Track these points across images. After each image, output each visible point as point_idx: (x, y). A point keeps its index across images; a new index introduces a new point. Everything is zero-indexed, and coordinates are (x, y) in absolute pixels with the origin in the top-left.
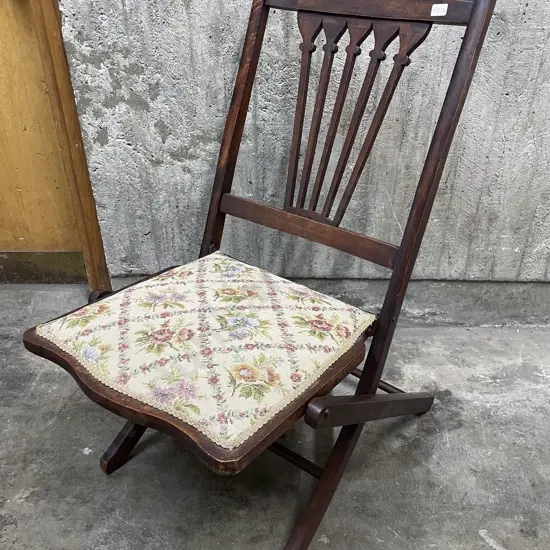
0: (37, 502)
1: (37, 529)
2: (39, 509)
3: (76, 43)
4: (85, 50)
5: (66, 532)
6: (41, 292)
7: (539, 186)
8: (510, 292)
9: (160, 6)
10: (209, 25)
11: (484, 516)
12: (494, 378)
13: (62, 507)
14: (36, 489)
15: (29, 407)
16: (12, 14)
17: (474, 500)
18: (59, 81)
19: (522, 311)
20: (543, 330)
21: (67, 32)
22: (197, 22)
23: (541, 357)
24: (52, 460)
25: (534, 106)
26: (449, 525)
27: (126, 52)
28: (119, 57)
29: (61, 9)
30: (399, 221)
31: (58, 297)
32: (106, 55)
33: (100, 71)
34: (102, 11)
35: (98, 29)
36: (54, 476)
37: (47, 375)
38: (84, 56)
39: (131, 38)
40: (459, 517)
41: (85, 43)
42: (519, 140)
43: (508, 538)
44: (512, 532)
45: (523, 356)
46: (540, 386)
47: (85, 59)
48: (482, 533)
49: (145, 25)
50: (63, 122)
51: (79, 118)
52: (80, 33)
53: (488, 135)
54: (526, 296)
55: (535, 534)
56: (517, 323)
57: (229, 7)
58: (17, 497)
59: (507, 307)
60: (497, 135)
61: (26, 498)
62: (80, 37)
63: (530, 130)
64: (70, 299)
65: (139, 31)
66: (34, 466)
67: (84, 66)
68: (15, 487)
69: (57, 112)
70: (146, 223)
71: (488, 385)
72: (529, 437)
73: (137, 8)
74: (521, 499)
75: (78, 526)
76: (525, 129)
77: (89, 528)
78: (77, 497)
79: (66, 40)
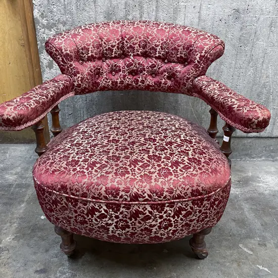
0: (18, 241)
1: (20, 252)
2: (20, 243)
3: (40, 19)
4: (45, 22)
5: (35, 253)
6: (13, 148)
7: (256, 90)
8: (244, 143)
9: (82, 2)
10: (105, 11)
11: (241, 239)
12: (239, 181)
13: (32, 242)
14: (18, 235)
15: (11, 199)
16: (7, 7)
17: (235, 232)
18: (30, 37)
19: (250, 152)
20: (260, 161)
21: (36, 13)
22: (99, 10)
23: (260, 172)
24: (25, 221)
25: (253, 52)
26: (225, 243)
27: (64, 24)
28: (61, 26)
29: (34, 2)
30: (193, 107)
31: (22, 150)
32: (54, 25)
33: (51, 33)
34: (54, 4)
35: (51, 12)
36: (26, 229)
37: (19, 185)
38: (43, 25)
39: (67, 16)
40: (229, 239)
41: (45, 19)
42: (246, 68)
43: (253, 247)
44: (254, 244)
45: (251, 172)
46: (261, 184)
47: (44, 27)
48: (241, 246)
49: (74, 11)
50: (31, 59)
51: (40, 55)
52: (42, 14)
53: (233, 65)
54: (251, 144)
55: (265, 245)
56: (247, 158)
57: (114, 3)
58: (8, 238)
59: (242, 150)
60: (237, 66)
61: (13, 239)
62: (42, 16)
63: (251, 63)
64: (28, 150)
65: (71, 14)
66: (15, 225)
67: (44, 30)
68: (6, 234)
69: (28, 53)
70: (70, 109)
71: (236, 184)
72: (258, 205)
73: (71, 3)
74: (257, 231)
75: (41, 250)
76: (249, 63)
77: (47, 251)
78: (40, 237)
79: (35, 17)
